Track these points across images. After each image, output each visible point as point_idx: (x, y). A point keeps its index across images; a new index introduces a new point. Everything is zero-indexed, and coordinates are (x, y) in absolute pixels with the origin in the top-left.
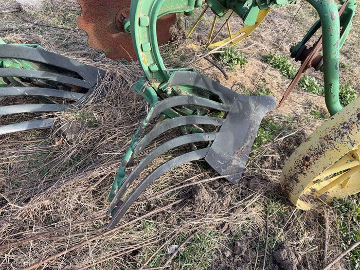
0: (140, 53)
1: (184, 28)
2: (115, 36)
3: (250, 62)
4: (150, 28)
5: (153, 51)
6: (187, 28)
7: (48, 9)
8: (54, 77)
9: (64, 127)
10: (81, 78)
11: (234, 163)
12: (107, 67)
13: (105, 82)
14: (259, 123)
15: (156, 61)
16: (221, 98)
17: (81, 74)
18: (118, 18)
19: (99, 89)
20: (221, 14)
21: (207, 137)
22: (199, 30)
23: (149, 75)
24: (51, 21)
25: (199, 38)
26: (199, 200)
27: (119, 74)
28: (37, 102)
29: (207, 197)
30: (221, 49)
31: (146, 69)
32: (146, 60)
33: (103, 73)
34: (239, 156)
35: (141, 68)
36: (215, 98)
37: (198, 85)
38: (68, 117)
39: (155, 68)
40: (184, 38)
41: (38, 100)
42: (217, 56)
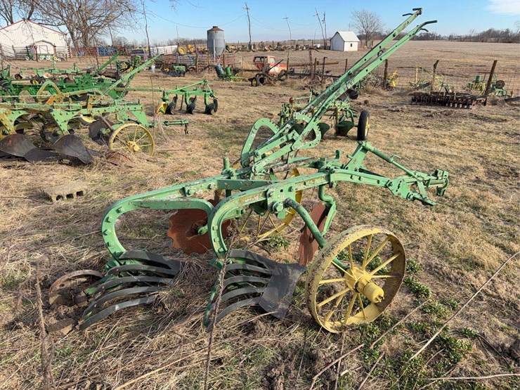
0: (214, 243)
1: (237, 227)
2: (190, 238)
3: (292, 244)
4: (218, 230)
5: (220, 241)
6: (239, 226)
7: (125, 227)
8: (153, 269)
9: (163, 299)
10: (170, 268)
11: (280, 307)
12: (186, 259)
13: (185, 269)
14: (296, 281)
15: (222, 246)
16: (265, 265)
17: (169, 265)
18: (193, 227)
19: (182, 274)
20: (262, 214)
21: (259, 290)
22: (249, 226)
23: (219, 254)
24: (129, 236)
25: (250, 232)
26: (257, 329)
27: (194, 262)
28: (142, 286)
29: (262, 326)
30: (268, 237)
31: (217, 251)
32: (216, 246)
33: (184, 264)
34: (283, 302)
35: (215, 251)
36: (261, 265)
37: (248, 258)
38: (164, 294)
39: (222, 250)
40: (238, 233)
41: (143, 284)
42: (265, 242)
